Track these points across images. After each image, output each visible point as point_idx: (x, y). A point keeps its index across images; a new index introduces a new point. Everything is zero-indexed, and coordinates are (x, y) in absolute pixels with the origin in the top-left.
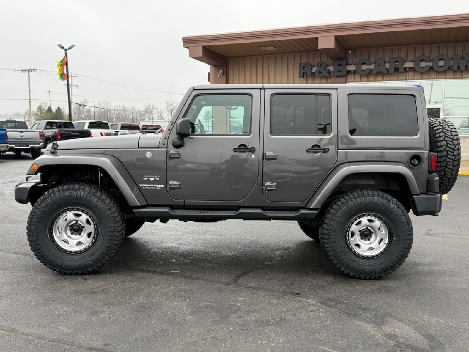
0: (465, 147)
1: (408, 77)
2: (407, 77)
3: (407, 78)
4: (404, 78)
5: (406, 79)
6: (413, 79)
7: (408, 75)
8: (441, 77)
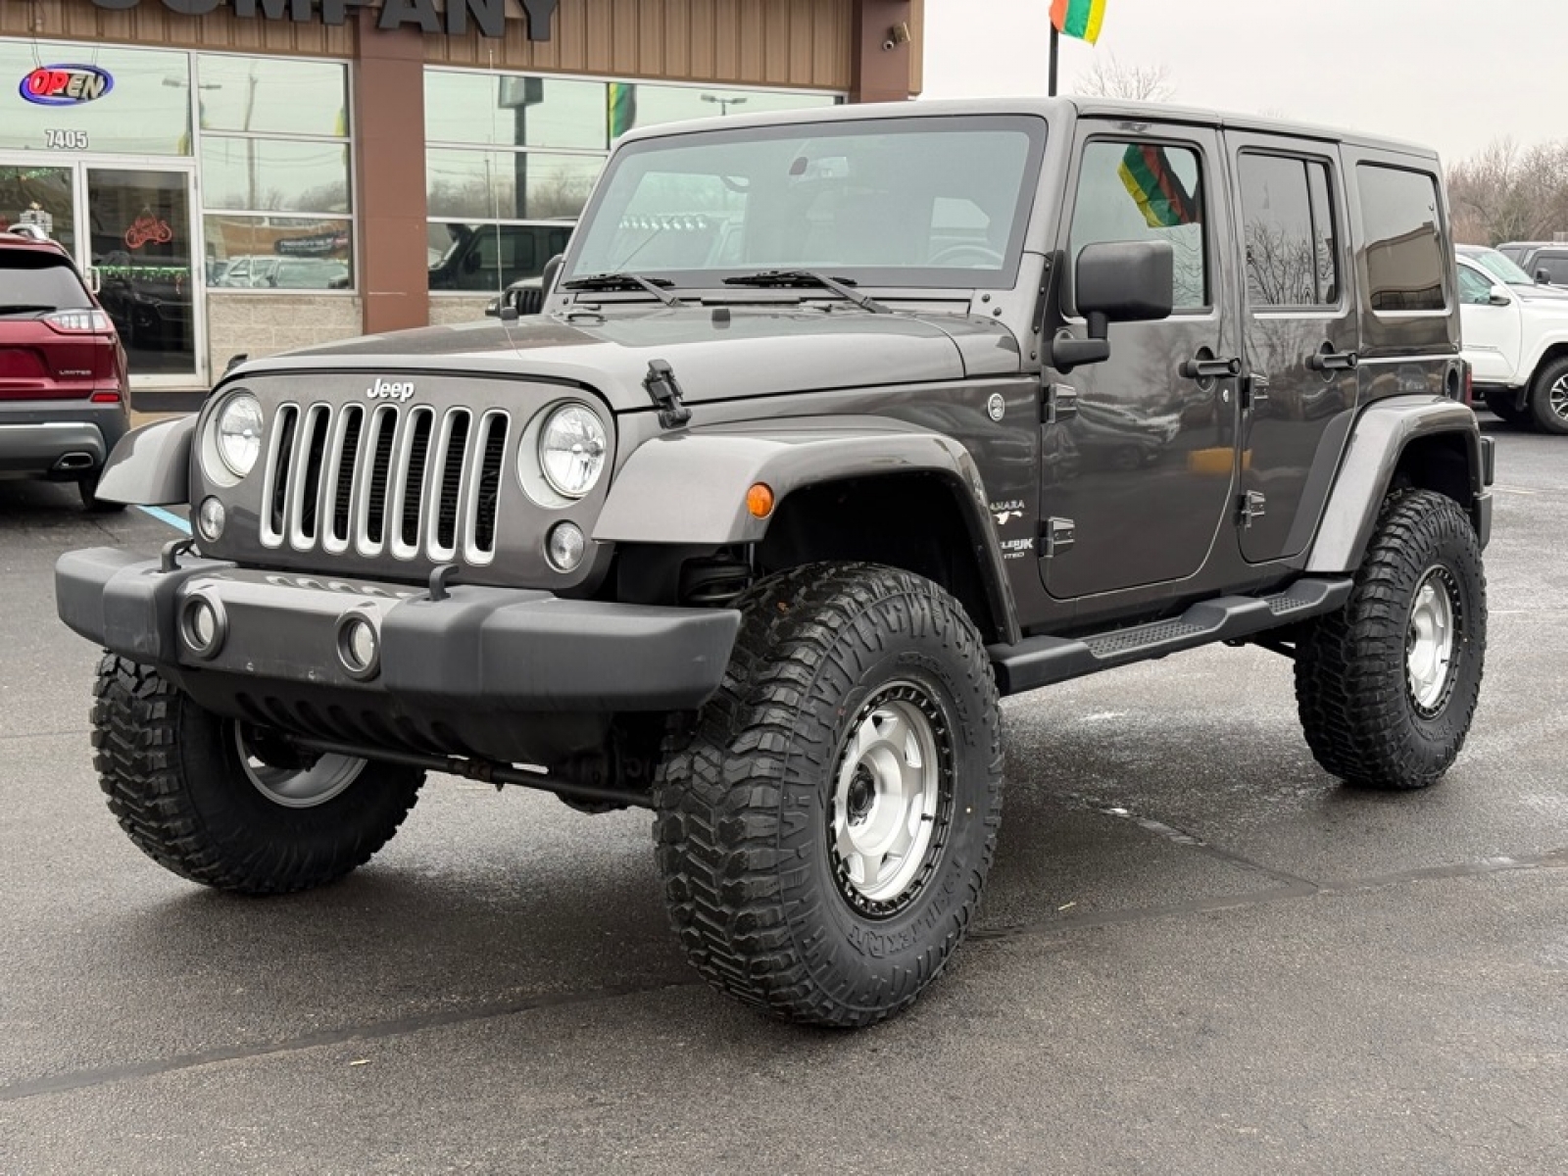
0: (298, 339)
1: (43, 24)
2: (35, 25)
3: (39, 29)
4: (25, 29)
5: (32, 33)
6: (66, 35)
7: (38, 13)
8: (183, 40)
